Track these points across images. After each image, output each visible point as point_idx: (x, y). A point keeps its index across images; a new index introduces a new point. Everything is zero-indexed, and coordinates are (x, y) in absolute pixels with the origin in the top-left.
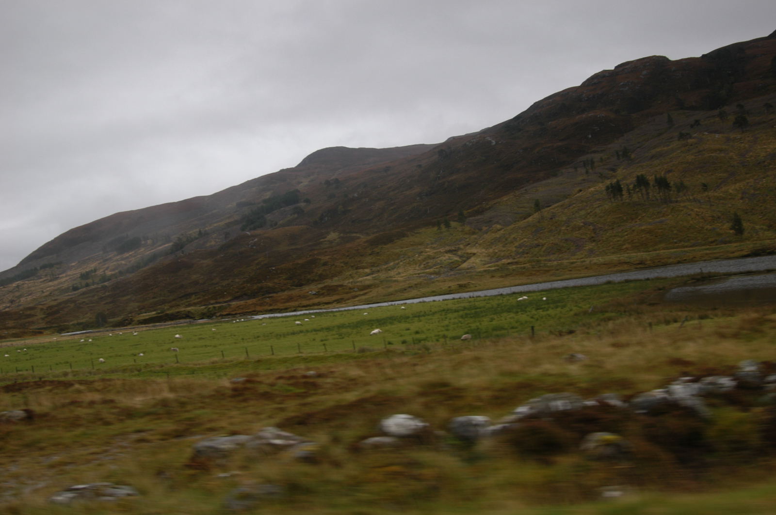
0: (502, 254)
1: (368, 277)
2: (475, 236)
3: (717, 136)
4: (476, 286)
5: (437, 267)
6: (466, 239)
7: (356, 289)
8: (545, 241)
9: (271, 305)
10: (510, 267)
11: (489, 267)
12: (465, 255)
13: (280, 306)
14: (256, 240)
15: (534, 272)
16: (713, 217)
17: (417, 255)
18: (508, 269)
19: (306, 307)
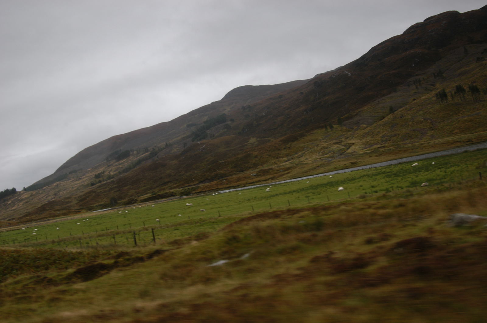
0: (373, 142)
1: (287, 163)
2: (350, 133)
4: (362, 163)
5: (331, 153)
6: (345, 135)
7: (281, 171)
8: (400, 132)
9: (227, 184)
10: (381, 150)
12: (347, 145)
13: (234, 184)
14: (204, 146)
15: (397, 152)
17: (316, 147)
18: (379, 151)
19: (252, 183)
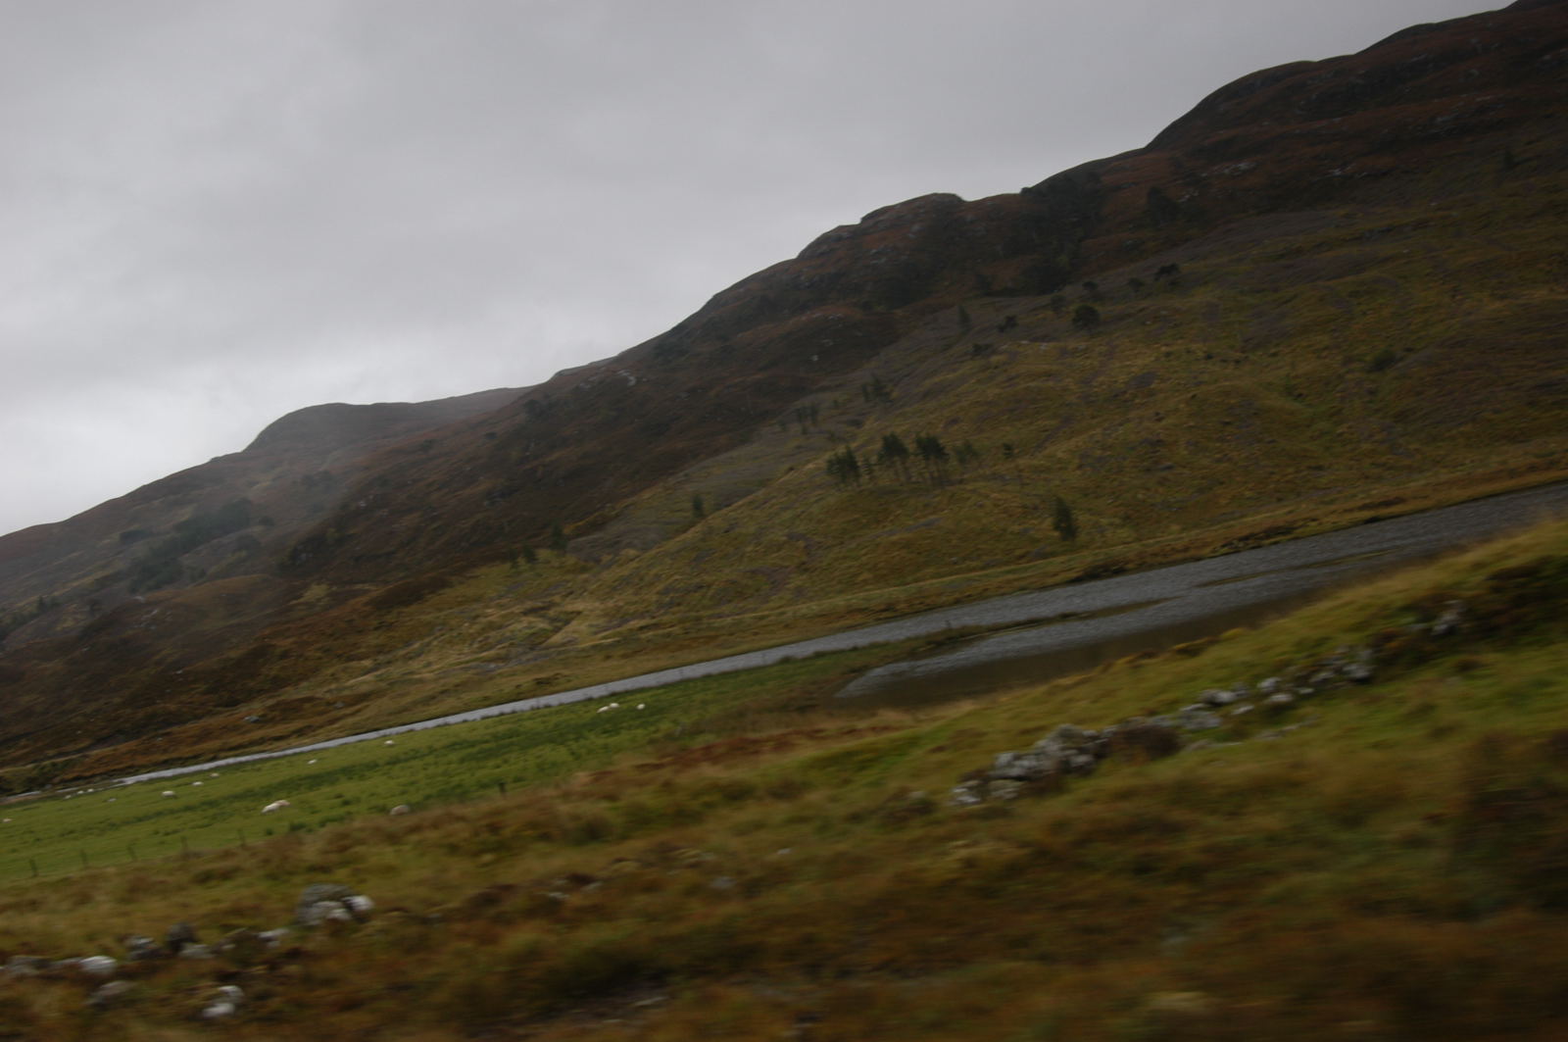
0: (632, 609)
1: (367, 677)
2: (585, 576)
3: (1044, 346)
4: (569, 681)
5: (503, 645)
6: (568, 582)
7: (339, 705)
8: (714, 578)
9: (165, 751)
10: (643, 636)
11: (605, 638)
12: (562, 616)
13: (185, 751)
14: (155, 612)
15: (686, 643)
16: (1024, 507)
17: (466, 625)
18: (638, 639)
